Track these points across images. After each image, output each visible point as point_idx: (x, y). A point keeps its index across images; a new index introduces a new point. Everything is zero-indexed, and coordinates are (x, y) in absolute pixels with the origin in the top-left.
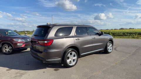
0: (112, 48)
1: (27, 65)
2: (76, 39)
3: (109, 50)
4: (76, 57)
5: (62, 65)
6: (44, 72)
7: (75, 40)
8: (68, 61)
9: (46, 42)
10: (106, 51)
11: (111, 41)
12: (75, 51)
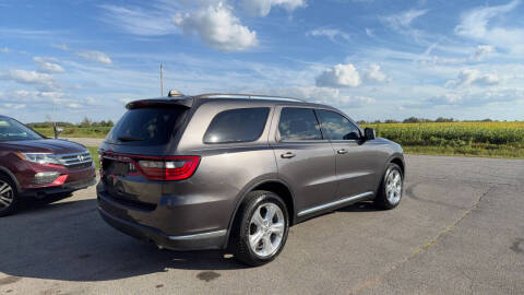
0: (399, 188)
1: (82, 257)
2: (282, 156)
3: (392, 195)
4: (281, 224)
5: (227, 256)
6: (158, 287)
7: (279, 158)
8: (254, 239)
9: (170, 165)
10: (379, 202)
11: (398, 163)
12: (280, 199)
